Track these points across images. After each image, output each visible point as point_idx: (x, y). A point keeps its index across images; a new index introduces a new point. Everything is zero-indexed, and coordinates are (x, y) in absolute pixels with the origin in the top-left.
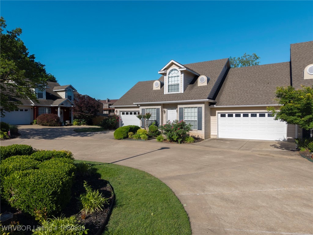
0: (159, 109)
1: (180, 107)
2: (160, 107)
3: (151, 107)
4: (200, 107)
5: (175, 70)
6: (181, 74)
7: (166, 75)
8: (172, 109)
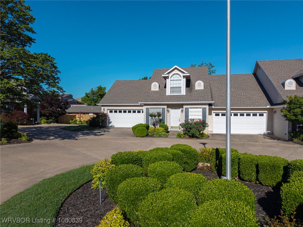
0: (165, 108)
1: (186, 107)
2: (165, 107)
3: (156, 106)
4: (204, 108)
5: (177, 74)
6: (184, 78)
7: (168, 79)
8: (175, 109)
